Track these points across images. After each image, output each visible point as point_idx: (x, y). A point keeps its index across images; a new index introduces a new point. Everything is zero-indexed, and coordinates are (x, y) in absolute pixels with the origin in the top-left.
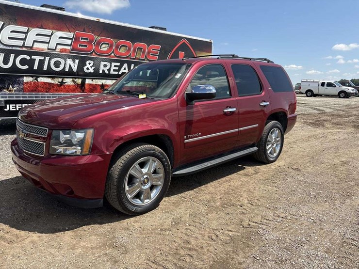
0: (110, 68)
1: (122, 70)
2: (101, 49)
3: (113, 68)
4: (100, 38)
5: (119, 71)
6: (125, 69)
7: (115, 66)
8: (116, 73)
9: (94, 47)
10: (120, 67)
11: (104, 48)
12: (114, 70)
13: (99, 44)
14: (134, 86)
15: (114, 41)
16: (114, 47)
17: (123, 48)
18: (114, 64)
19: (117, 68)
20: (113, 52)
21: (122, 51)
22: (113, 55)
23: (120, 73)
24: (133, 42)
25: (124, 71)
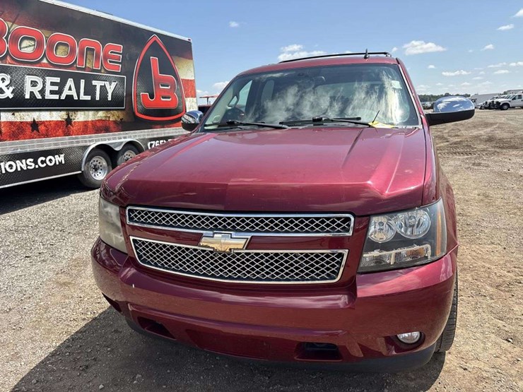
0: (44, 87)
1: (66, 92)
2: (23, 51)
3: (49, 88)
4: (16, 27)
5: (59, 92)
6: (70, 89)
7: (53, 84)
8: (56, 97)
9: (7, 46)
10: (61, 85)
11: (27, 47)
12: (52, 92)
13: (16, 38)
14: (90, 120)
15: (44, 34)
16: (45, 47)
17: (61, 48)
18: (49, 80)
19: (56, 88)
20: (45, 55)
21: (61, 53)
22: (45, 61)
23: (63, 97)
24: (78, 37)
25: (70, 93)
